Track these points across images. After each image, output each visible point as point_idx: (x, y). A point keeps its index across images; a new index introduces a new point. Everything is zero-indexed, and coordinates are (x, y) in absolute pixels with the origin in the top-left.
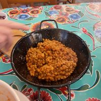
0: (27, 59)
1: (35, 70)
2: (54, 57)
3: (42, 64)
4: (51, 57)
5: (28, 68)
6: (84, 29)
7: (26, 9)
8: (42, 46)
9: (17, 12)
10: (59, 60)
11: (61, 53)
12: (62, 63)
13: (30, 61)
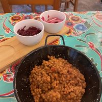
0: (31, 80)
1: (39, 96)
2: (61, 82)
3: (47, 89)
4: (58, 82)
5: (32, 92)
6: (90, 43)
7: (29, 15)
8: (48, 66)
9: (20, 18)
10: (66, 85)
11: (69, 76)
12: (70, 91)
13: (34, 83)
